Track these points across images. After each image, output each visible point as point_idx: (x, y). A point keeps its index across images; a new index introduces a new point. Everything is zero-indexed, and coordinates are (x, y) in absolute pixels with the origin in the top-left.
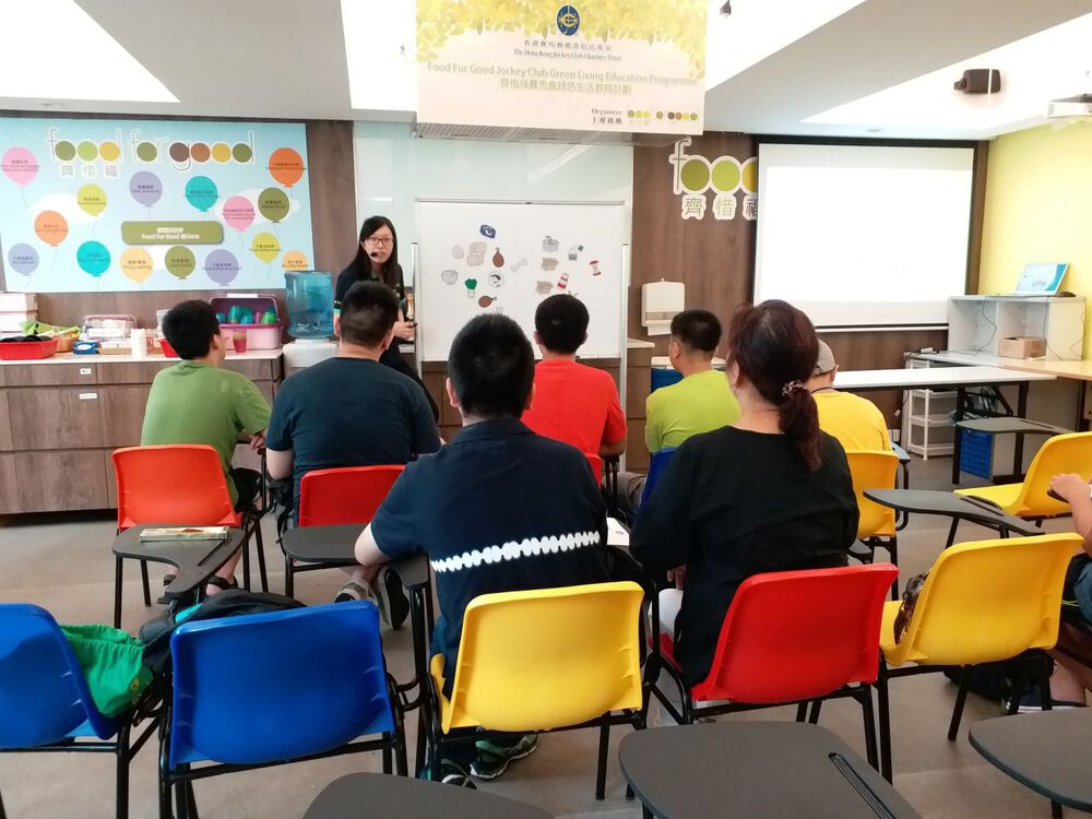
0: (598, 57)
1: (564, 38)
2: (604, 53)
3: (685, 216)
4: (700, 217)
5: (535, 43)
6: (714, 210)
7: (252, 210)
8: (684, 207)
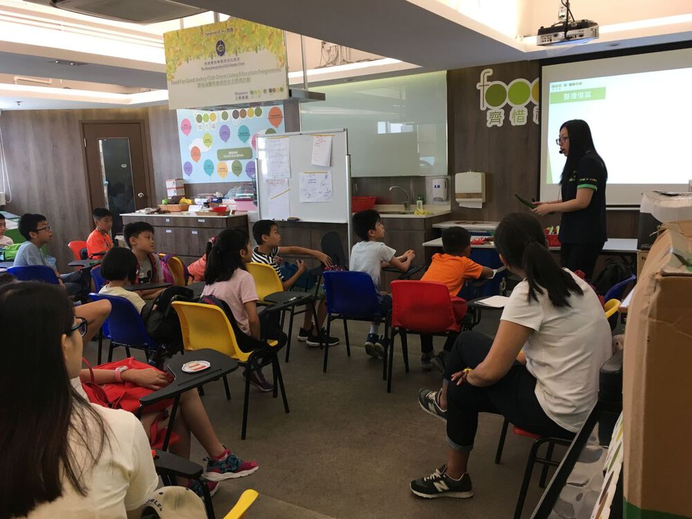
0: (235, 65)
1: (220, 58)
2: (237, 62)
3: (489, 125)
4: (500, 125)
5: (209, 63)
6: (511, 119)
8: (488, 118)
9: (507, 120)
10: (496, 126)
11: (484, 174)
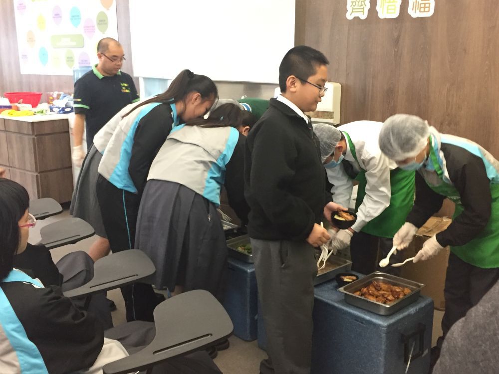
3: (350, 16)
4: (363, 16)
6: (378, 8)
7: (94, 27)
8: (349, 7)
9: (373, 11)
10: (358, 18)
11: (338, 85)
